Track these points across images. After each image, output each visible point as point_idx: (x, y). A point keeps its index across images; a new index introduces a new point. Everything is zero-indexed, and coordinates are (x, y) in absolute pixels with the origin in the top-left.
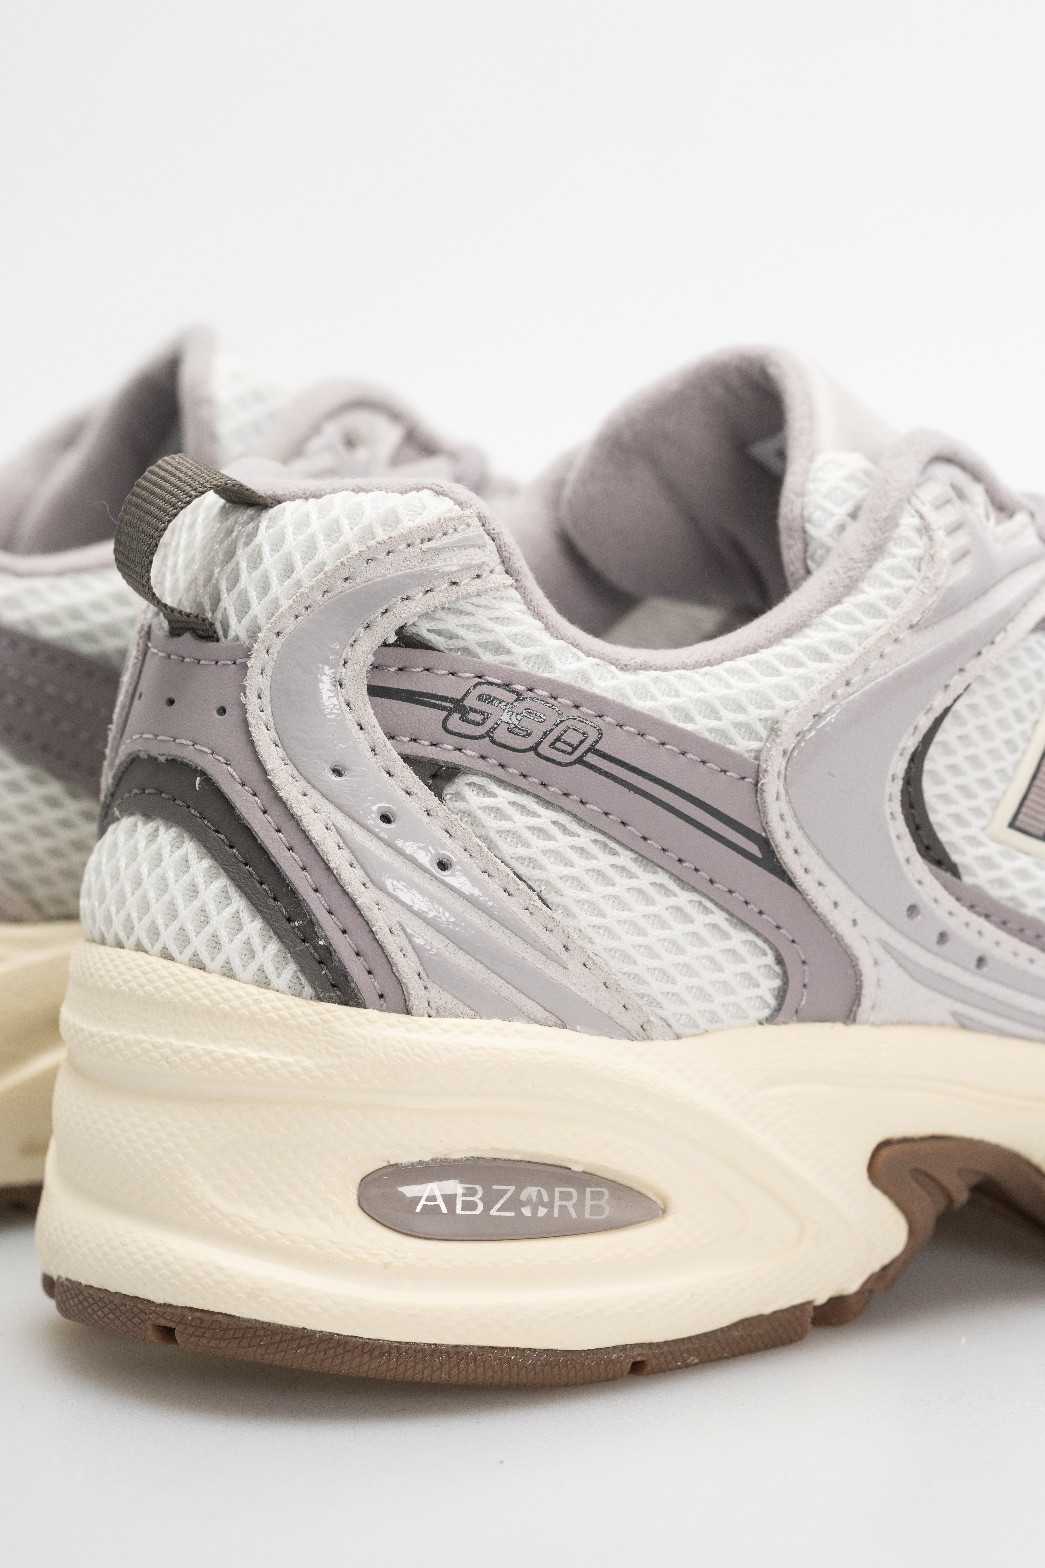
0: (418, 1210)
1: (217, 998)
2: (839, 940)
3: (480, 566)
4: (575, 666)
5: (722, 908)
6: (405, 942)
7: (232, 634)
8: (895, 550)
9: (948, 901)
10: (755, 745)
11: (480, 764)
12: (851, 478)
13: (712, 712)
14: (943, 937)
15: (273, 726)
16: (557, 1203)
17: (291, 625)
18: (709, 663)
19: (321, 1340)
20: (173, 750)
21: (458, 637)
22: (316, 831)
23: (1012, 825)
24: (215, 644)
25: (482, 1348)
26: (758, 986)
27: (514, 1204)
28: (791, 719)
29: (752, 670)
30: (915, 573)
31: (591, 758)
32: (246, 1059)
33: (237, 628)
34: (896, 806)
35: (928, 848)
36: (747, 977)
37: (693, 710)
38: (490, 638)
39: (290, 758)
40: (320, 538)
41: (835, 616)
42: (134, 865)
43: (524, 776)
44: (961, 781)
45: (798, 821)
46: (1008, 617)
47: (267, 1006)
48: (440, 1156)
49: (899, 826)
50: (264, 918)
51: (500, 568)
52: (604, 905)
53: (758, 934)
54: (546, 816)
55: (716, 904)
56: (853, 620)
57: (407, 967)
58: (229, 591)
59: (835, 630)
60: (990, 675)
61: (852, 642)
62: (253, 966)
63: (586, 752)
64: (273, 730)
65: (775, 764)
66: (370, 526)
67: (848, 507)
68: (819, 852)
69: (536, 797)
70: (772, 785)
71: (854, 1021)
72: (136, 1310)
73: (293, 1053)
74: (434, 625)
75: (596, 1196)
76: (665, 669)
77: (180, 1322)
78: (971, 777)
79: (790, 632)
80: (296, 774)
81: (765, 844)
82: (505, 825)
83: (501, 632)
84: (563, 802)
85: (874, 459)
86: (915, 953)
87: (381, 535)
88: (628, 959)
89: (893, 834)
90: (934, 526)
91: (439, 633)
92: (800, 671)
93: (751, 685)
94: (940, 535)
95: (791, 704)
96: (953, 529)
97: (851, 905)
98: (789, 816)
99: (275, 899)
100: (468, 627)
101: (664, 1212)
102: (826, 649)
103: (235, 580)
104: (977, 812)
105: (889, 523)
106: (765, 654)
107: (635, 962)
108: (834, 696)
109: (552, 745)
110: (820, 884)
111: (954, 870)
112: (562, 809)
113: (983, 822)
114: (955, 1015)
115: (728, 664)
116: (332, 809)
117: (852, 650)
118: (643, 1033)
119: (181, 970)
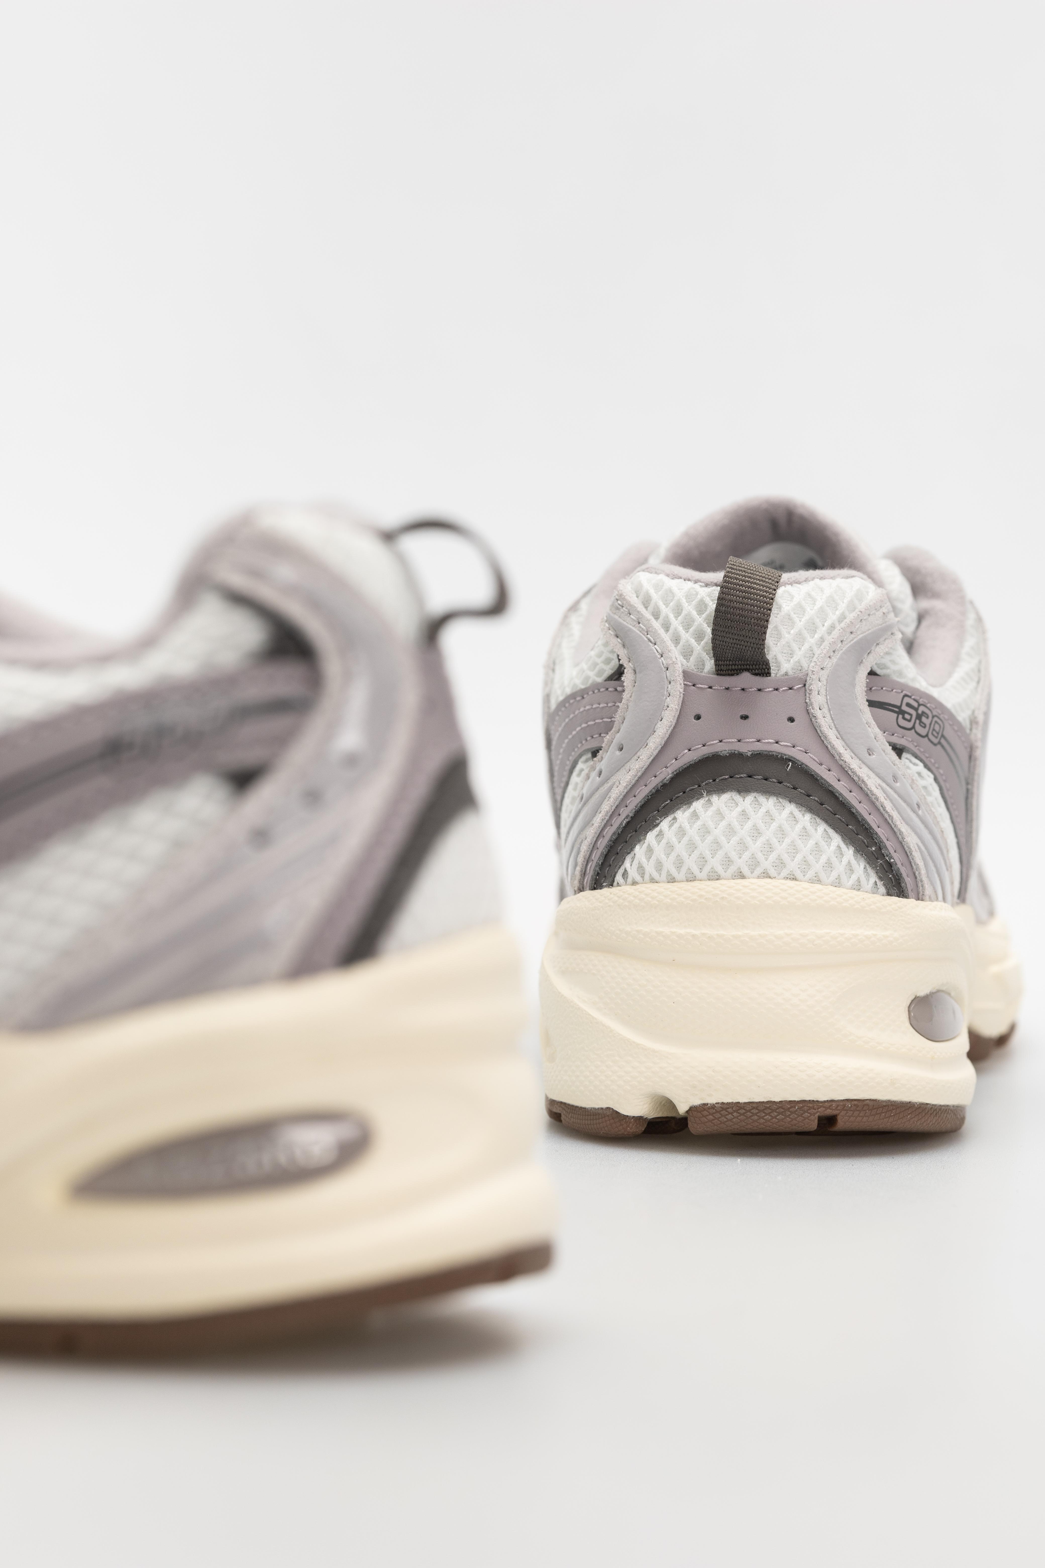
1: (832, 900)
7: (784, 670)
15: (833, 726)
17: (828, 663)
20: (758, 747)
24: (770, 678)
33: (787, 667)
39: (848, 746)
40: (827, 608)
50: (853, 847)
54: (931, 777)
58: (776, 644)
62: (853, 878)
64: (834, 729)
66: (852, 600)
77: (843, 1109)
80: (853, 755)
84: (934, 768)
87: (859, 606)
109: (932, 733)
119: (805, 886)
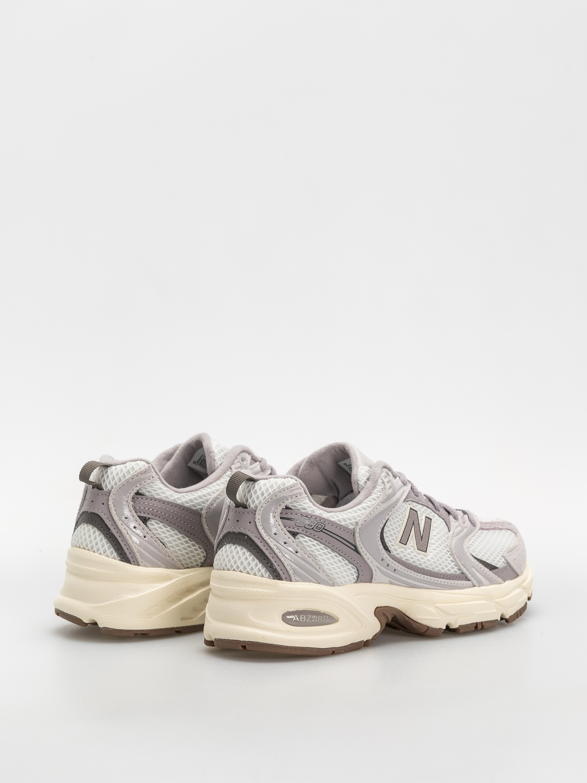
0: (293, 620)
1: (253, 579)
2: (369, 566)
3: (301, 493)
4: (319, 512)
5: (347, 560)
6: (291, 568)
7: (251, 507)
8: (378, 487)
9: (389, 558)
10: (353, 527)
11: (302, 532)
12: (366, 472)
13: (345, 521)
14: (388, 565)
15: (262, 525)
16: (319, 619)
17: (264, 505)
18: (344, 511)
19: (276, 646)
20: (239, 531)
21: (297, 507)
22: (272, 546)
23: (400, 542)
24: (247, 509)
25: (306, 647)
26: (354, 575)
27: (311, 619)
28: (360, 522)
29: (352, 512)
30: (382, 492)
31: (323, 530)
32: (260, 591)
33: (252, 506)
34: (379, 539)
35: (385, 547)
36: (351, 574)
37: (341, 520)
38: (303, 507)
39: (266, 532)
40: (269, 488)
41: (367, 501)
42: (227, 553)
43: (311, 534)
44: (390, 533)
45: (362, 542)
46: (398, 500)
47: (264, 581)
48: (297, 610)
49: (380, 543)
50: (262, 563)
51: (304, 493)
52: (326, 559)
53: (354, 565)
54: (315, 542)
55: (346, 559)
56: (371, 501)
57: (291, 572)
58: (250, 499)
59: (367, 503)
60: (396, 512)
61: (371, 506)
62: (260, 573)
63: (322, 529)
65: (357, 531)
66: (279, 485)
67: (366, 478)
68: (365, 548)
69: (313, 538)
70: (357, 535)
71: (371, 582)
72: (237, 643)
73: (269, 590)
74: (292, 505)
75: (326, 617)
76: (336, 512)
77: (247, 644)
78: (392, 532)
79: (359, 504)
80: (267, 535)
81: (355, 547)
82: (308, 544)
83: (305, 506)
84: (318, 539)
85: (370, 467)
86: (383, 568)
87: (282, 487)
88: (330, 570)
89: (379, 544)
90: (385, 482)
91: (293, 506)
92: (361, 512)
93: (352, 515)
94: (386, 483)
95: (360, 519)
96: (388, 482)
97: (371, 559)
98: (360, 541)
99: (264, 560)
100: (298, 505)
101: (338, 621)
102: (366, 507)
103: (251, 497)
104: (393, 539)
105: (376, 482)
106: (354, 509)
107: (332, 571)
108: (368, 517)
109: (316, 528)
110: (365, 555)
111: (389, 551)
112: (318, 541)
113: (394, 542)
114: (390, 581)
115: (347, 511)
116: (275, 541)
117: (371, 508)
118: (333, 585)
119: (244, 574)
